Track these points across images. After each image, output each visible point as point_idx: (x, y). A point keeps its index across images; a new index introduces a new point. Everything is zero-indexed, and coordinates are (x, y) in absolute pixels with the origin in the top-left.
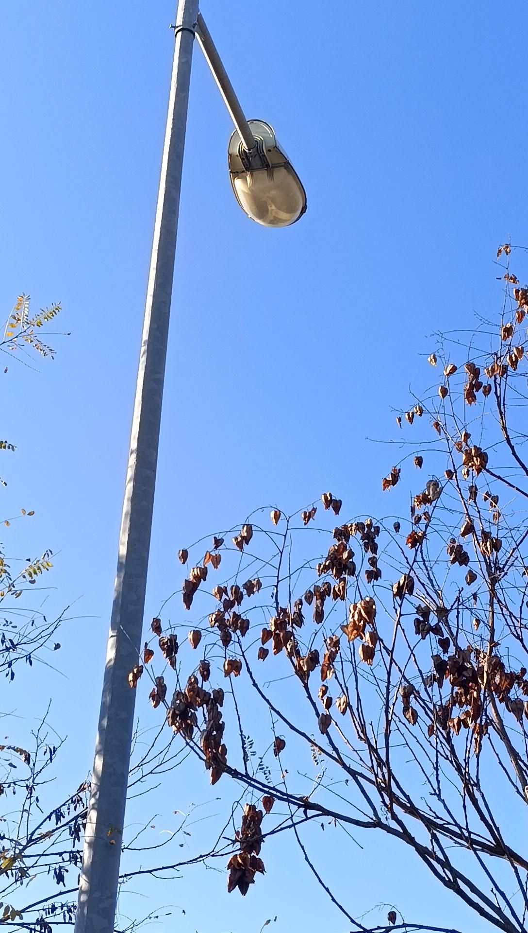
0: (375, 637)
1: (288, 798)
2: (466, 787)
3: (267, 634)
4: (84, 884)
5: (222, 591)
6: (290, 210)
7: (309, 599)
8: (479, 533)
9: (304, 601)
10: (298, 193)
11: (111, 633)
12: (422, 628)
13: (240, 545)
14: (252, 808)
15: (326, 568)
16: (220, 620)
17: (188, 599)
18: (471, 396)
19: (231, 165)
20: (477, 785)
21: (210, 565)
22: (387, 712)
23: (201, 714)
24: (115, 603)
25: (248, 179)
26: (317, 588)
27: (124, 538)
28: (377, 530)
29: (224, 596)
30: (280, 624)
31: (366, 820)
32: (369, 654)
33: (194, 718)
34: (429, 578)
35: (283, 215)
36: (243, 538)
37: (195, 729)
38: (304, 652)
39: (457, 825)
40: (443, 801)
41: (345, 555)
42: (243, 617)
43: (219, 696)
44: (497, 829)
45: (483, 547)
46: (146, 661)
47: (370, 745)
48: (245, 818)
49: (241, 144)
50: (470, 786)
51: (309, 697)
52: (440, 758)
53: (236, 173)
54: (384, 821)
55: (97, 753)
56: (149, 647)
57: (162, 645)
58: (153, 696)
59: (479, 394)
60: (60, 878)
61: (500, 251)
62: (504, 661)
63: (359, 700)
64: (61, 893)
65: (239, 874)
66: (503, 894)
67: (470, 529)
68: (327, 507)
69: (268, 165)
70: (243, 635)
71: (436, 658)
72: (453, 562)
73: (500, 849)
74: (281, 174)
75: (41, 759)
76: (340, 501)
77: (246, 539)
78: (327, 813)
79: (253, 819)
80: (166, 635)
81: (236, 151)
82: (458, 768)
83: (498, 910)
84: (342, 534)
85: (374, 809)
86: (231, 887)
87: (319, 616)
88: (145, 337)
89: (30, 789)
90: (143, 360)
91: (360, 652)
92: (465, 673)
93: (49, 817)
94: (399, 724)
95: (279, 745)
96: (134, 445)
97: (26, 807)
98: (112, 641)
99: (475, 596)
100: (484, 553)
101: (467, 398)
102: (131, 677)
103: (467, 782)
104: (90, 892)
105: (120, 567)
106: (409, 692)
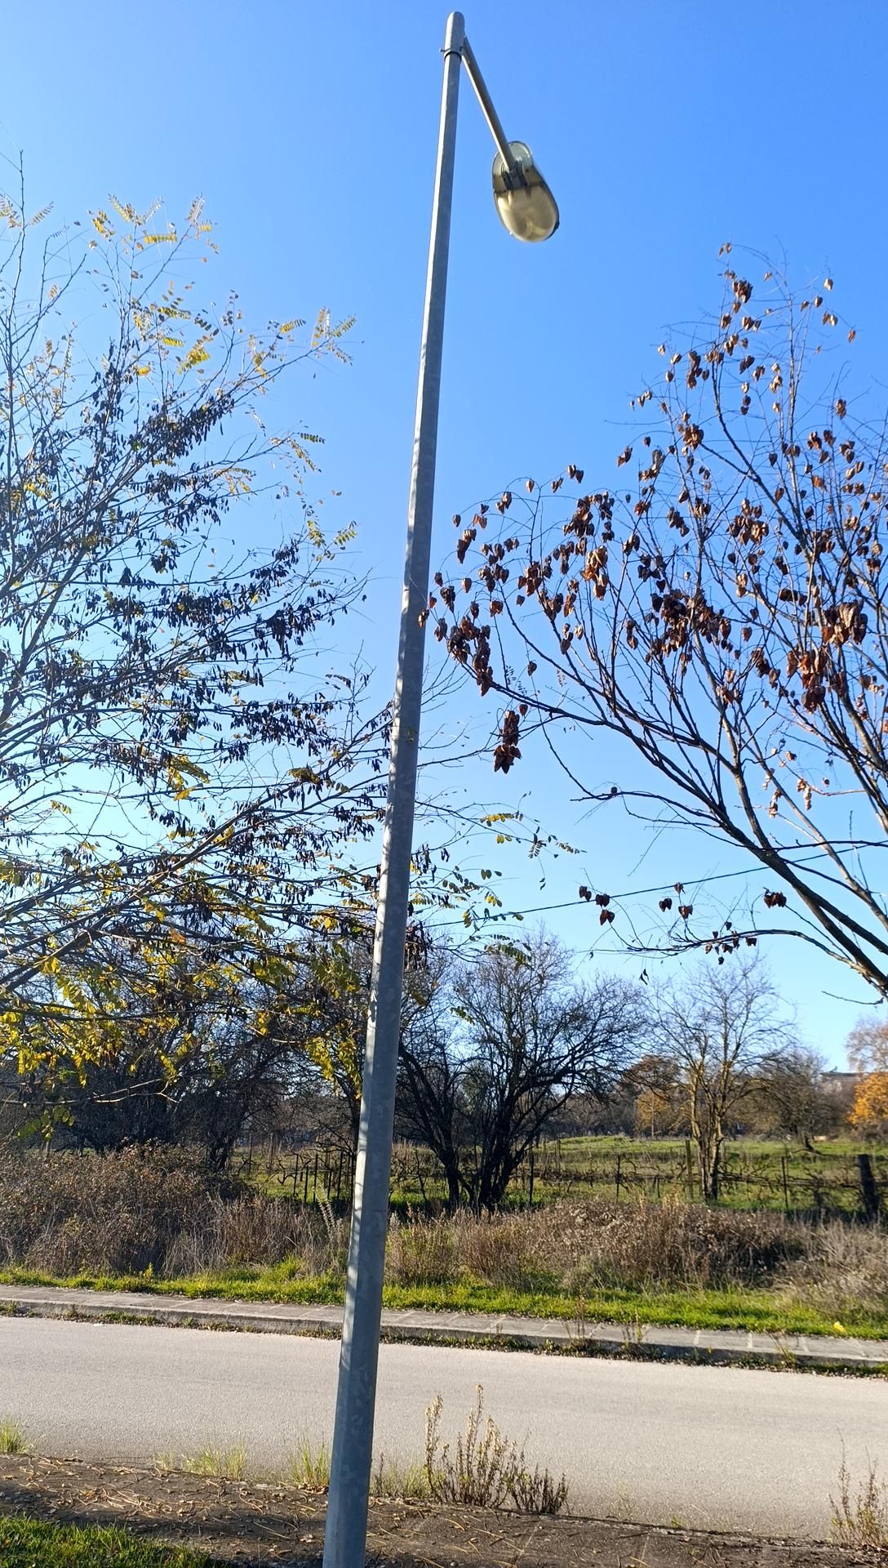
0: (606, 579)
1: (539, 705)
2: (672, 695)
3: (522, 581)
4: (392, 768)
5: (487, 548)
6: (546, 226)
7: (556, 556)
8: (693, 500)
9: (553, 558)
10: (552, 210)
11: (405, 588)
12: (644, 573)
13: (501, 509)
14: (512, 713)
15: (570, 529)
16: (487, 573)
17: (461, 555)
18: (692, 381)
19: (495, 185)
20: (681, 693)
21: (478, 527)
22: (614, 640)
23: (473, 644)
24: (407, 564)
25: (510, 197)
26: (563, 547)
27: (412, 512)
28: (612, 501)
29: (490, 553)
30: (533, 572)
31: (596, 719)
32: (601, 592)
33: (468, 647)
34: (653, 539)
35: (540, 231)
36: (504, 503)
37: (469, 656)
38: (551, 596)
39: (664, 722)
40: (654, 706)
41: (586, 517)
42: (504, 568)
43: (486, 631)
44: (695, 725)
45: (696, 511)
46: (432, 606)
47: (600, 664)
48: (506, 720)
49: (503, 166)
50: (675, 693)
51: (555, 630)
52: (654, 674)
53: (499, 193)
54: (609, 720)
55: (399, 677)
56: (433, 596)
57: (443, 593)
58: (437, 633)
59: (699, 379)
60: (376, 767)
61: (722, 250)
62: (707, 597)
63: (593, 629)
64: (377, 777)
65: (502, 759)
66: (696, 771)
67: (686, 496)
68: (572, 477)
69: (526, 184)
70: (504, 582)
71: (654, 596)
72: (672, 526)
73: (697, 741)
74: (537, 192)
75: (358, 684)
76: (583, 472)
77: (507, 504)
78: (567, 715)
79: (512, 721)
80: (446, 586)
81: (499, 172)
82: (667, 681)
83: (691, 782)
84: (584, 504)
85: (602, 712)
86: (497, 768)
87: (565, 568)
88: (424, 341)
89: (352, 705)
90: (423, 361)
91: (594, 590)
92: (676, 607)
93: (367, 725)
94: (624, 650)
95: (532, 667)
96: (417, 435)
97: (350, 719)
98: (405, 594)
99: (687, 546)
100: (696, 517)
101: (689, 382)
102: (420, 619)
103: (672, 690)
104: (397, 774)
105: (410, 535)
106: (632, 625)
